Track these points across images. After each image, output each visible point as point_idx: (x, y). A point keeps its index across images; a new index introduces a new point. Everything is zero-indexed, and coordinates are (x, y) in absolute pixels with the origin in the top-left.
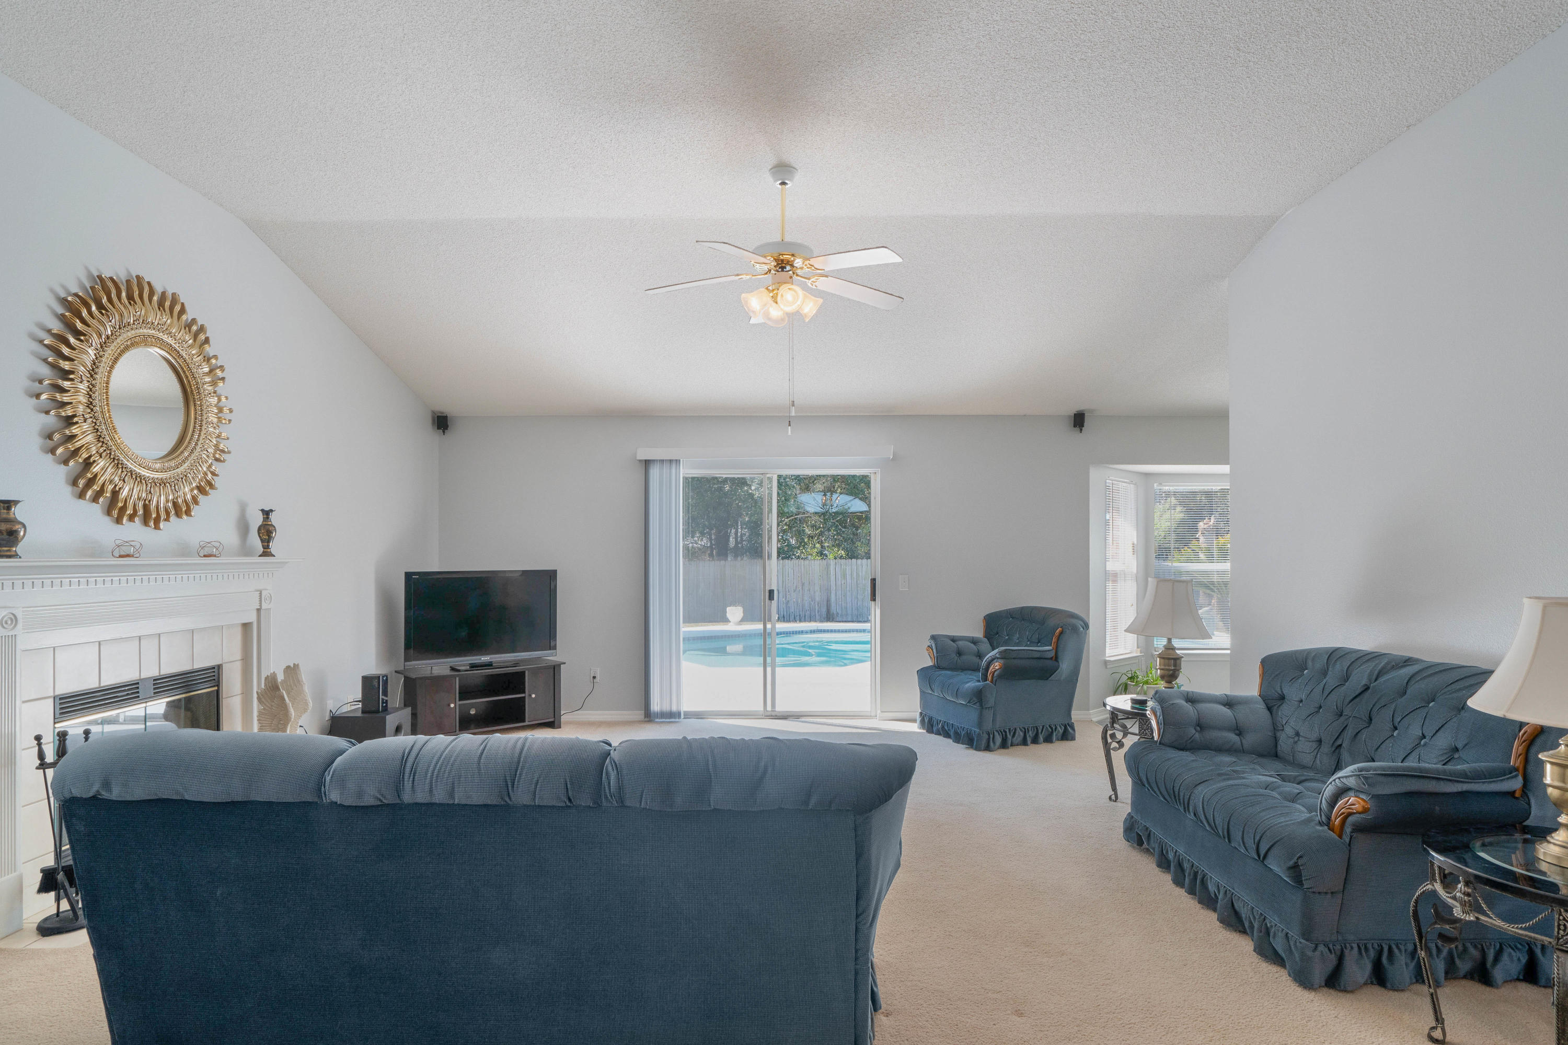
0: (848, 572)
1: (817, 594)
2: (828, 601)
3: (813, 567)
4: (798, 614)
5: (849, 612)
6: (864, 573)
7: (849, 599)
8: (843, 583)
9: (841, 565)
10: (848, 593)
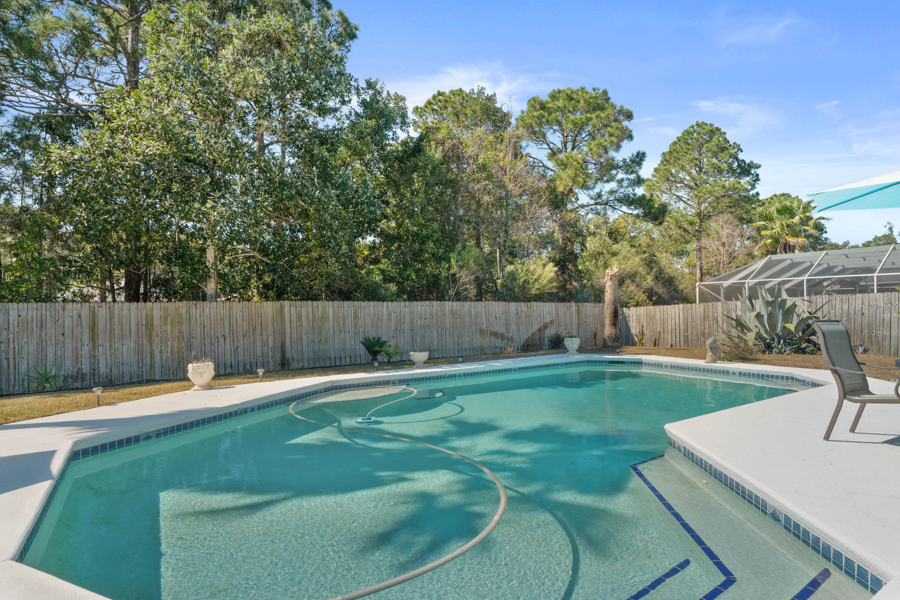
0: (304, 314)
1: (271, 338)
2: (283, 347)
3: (265, 309)
4: (248, 361)
5: (306, 356)
6: (320, 315)
7: (305, 342)
8: (298, 325)
9: (296, 307)
10: (304, 336)
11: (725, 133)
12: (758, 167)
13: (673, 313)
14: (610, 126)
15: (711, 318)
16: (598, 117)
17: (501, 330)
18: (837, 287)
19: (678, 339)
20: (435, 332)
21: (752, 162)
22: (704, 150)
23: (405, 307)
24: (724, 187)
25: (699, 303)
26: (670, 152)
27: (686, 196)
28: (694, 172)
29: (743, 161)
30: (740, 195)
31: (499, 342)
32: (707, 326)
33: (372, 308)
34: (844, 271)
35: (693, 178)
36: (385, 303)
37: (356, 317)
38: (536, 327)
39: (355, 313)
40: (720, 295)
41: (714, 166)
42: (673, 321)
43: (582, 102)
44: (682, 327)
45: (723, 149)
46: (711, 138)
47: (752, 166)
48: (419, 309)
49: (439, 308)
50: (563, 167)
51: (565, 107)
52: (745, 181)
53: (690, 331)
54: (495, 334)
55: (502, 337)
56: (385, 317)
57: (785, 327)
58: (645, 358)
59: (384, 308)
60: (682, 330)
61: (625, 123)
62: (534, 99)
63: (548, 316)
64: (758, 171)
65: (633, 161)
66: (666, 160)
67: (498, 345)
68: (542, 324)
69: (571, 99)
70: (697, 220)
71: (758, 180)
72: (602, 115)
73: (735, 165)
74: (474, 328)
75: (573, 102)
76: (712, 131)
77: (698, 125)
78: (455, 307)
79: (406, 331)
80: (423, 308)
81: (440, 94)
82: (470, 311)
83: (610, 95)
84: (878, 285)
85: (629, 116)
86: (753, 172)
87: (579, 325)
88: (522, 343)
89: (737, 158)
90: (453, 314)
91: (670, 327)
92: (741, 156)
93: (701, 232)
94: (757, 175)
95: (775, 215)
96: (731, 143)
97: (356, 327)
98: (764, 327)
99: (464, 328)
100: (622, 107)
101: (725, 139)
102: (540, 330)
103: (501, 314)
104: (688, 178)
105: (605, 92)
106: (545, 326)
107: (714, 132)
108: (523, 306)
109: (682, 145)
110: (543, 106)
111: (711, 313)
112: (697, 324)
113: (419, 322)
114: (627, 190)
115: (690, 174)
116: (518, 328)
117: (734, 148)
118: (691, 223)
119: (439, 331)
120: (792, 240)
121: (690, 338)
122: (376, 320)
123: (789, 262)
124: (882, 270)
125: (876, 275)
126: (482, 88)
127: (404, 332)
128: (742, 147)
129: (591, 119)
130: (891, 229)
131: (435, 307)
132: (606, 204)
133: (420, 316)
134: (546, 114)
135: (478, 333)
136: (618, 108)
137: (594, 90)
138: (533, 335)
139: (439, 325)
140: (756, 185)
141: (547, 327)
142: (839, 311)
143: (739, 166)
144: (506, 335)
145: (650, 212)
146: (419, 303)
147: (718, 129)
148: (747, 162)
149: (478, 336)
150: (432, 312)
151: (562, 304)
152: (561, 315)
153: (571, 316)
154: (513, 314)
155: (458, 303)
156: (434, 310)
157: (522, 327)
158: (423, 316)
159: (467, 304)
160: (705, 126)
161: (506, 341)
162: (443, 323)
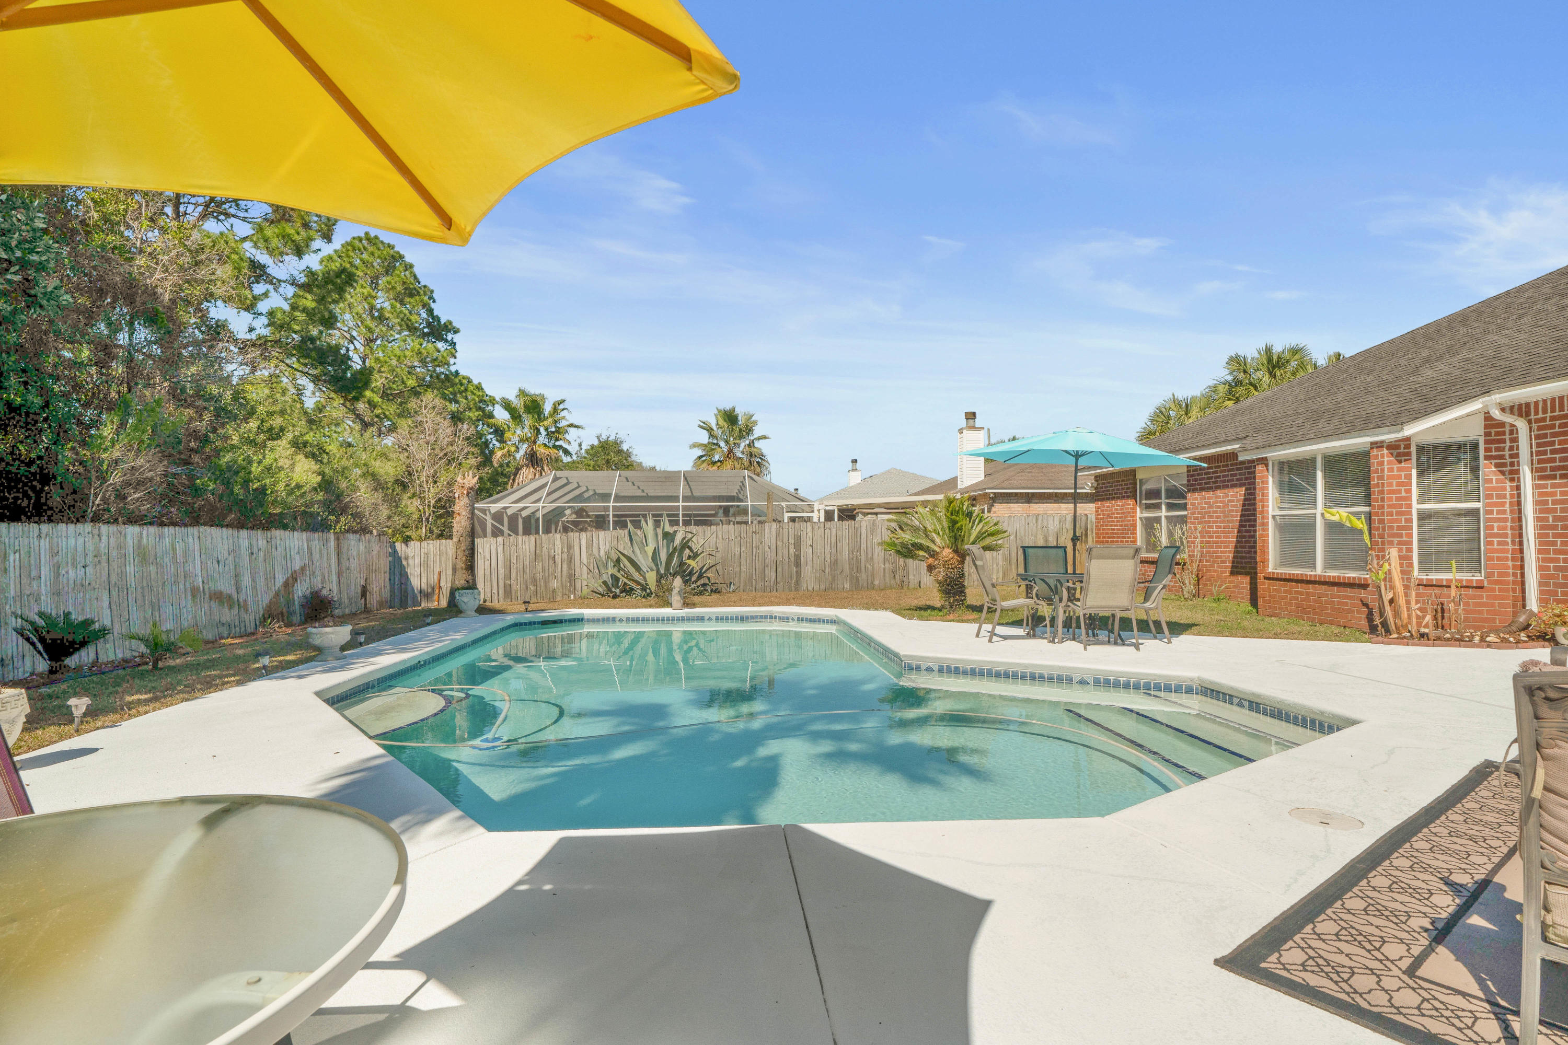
11: (412, 266)
12: (456, 331)
13: (487, 550)
15: (545, 556)
17: (226, 587)
19: (495, 591)
20: (106, 598)
21: (450, 323)
23: (39, 536)
29: (437, 317)
31: (225, 615)
32: (539, 568)
38: (280, 580)
40: (503, 525)
42: (487, 563)
44: (501, 571)
45: (411, 292)
46: (392, 267)
47: (449, 327)
48: (72, 542)
49: (112, 541)
52: (438, 347)
53: (513, 576)
54: (218, 597)
55: (231, 602)
57: (683, 564)
58: (587, 612)
60: (501, 576)
63: (297, 557)
64: (457, 338)
67: (224, 620)
68: (290, 572)
71: (455, 351)
74: (181, 586)
76: (393, 256)
77: (368, 238)
78: (145, 540)
79: (43, 598)
80: (80, 540)
82: (174, 547)
86: (448, 337)
87: (339, 574)
88: (261, 613)
89: (428, 310)
90: (143, 555)
92: (435, 309)
94: (454, 343)
96: (422, 284)
99: (164, 585)
101: (414, 276)
102: (286, 584)
103: (226, 555)
106: (294, 578)
107: (397, 260)
108: (260, 538)
111: (545, 549)
112: (524, 566)
113: (72, 574)
116: (254, 580)
117: (425, 294)
119: (114, 593)
121: (514, 588)
128: (435, 295)
133: (74, 560)
135: (189, 594)
138: (277, 594)
139: (114, 579)
140: (451, 359)
141: (296, 580)
143: (430, 323)
144: (235, 596)
146: (71, 527)
147: (401, 256)
148: (443, 321)
149: (190, 603)
150: (97, 549)
151: (316, 535)
152: (316, 556)
153: (329, 559)
154: (245, 553)
155: (152, 529)
156: (103, 545)
157: (261, 581)
158: (80, 559)
159: (169, 531)
160: (381, 246)
161: (235, 611)
162: (122, 575)
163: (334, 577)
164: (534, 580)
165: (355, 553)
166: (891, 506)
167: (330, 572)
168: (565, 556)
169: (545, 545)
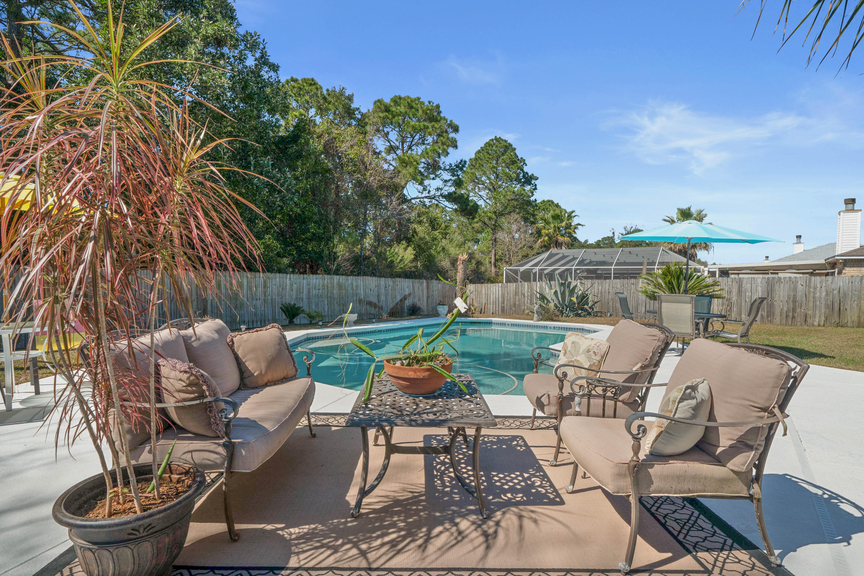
11: (515, 149)
12: (537, 179)
13: (494, 289)
14: (442, 136)
15: (520, 294)
16: (433, 127)
17: (374, 300)
18: (585, 274)
19: (497, 309)
20: (326, 301)
21: (533, 175)
22: (500, 160)
23: (303, 279)
24: (514, 192)
25: (506, 282)
26: (476, 159)
27: (485, 196)
28: (493, 177)
29: (527, 173)
30: (524, 200)
31: (373, 310)
32: (517, 299)
33: (278, 279)
34: (591, 263)
35: (491, 183)
36: (288, 276)
37: (265, 286)
38: (399, 298)
39: (265, 282)
41: (506, 174)
42: (494, 296)
43: (420, 111)
44: (500, 300)
45: (514, 162)
46: (505, 151)
47: (532, 177)
48: (314, 281)
49: (329, 281)
50: (404, 165)
51: (406, 113)
52: (528, 188)
53: (505, 302)
54: (370, 303)
55: (375, 306)
56: (288, 287)
57: (571, 300)
58: (494, 319)
59: (288, 280)
60: (500, 302)
61: (452, 135)
62: (379, 101)
63: (407, 290)
64: (537, 182)
65: (457, 166)
66: (472, 165)
67: (372, 312)
68: (403, 296)
69: (412, 107)
70: (494, 216)
71: (536, 189)
72: (436, 126)
73: (521, 175)
74: (355, 298)
75: (413, 110)
76: (506, 146)
77: (496, 139)
78: (341, 280)
80: (318, 280)
81: (293, 80)
82: (352, 284)
83: (441, 109)
84: (614, 274)
85: (456, 129)
86: (533, 182)
87: (428, 297)
88: (389, 311)
89: (522, 170)
90: (340, 286)
91: (492, 300)
92: (526, 169)
93: (496, 226)
94: (536, 185)
95: (551, 220)
96: (519, 158)
97: (265, 295)
98: (558, 300)
99: (347, 298)
100: (451, 121)
101: (516, 154)
102: (401, 300)
103: (374, 287)
104: (488, 181)
105: (438, 106)
106: (405, 298)
107: (508, 147)
108: (390, 281)
109: (485, 154)
110: (387, 109)
111: (520, 290)
112: (510, 298)
113: (314, 292)
114: (450, 189)
115: (489, 179)
116: (386, 299)
117: (521, 162)
118: (490, 219)
119: (329, 300)
120: (560, 239)
121: (506, 308)
122: (281, 289)
123: (561, 255)
124: (617, 264)
125: (613, 267)
126: (343, 88)
127: (302, 300)
128: (526, 162)
129: (428, 128)
130: (613, 233)
131: (326, 280)
132: (433, 198)
133: (315, 286)
134: (390, 116)
135: (358, 302)
136: (449, 122)
137: (430, 102)
138: (397, 304)
139: (329, 295)
140: (534, 193)
142: (596, 291)
143: (524, 176)
144: (377, 304)
145: (466, 209)
146: (314, 276)
147: (510, 145)
148: (530, 174)
149: (358, 305)
150: (324, 284)
151: (417, 281)
152: (416, 289)
153: (422, 291)
154: (383, 288)
155: (344, 277)
156: (326, 282)
157: (389, 298)
158: (317, 287)
159: (350, 278)
160: (501, 141)
161: (377, 309)
162: (332, 293)
163: (425, 299)
164: (515, 305)
165: (436, 289)
166: (756, 269)
167: (423, 296)
168: (529, 293)
169: (520, 288)
